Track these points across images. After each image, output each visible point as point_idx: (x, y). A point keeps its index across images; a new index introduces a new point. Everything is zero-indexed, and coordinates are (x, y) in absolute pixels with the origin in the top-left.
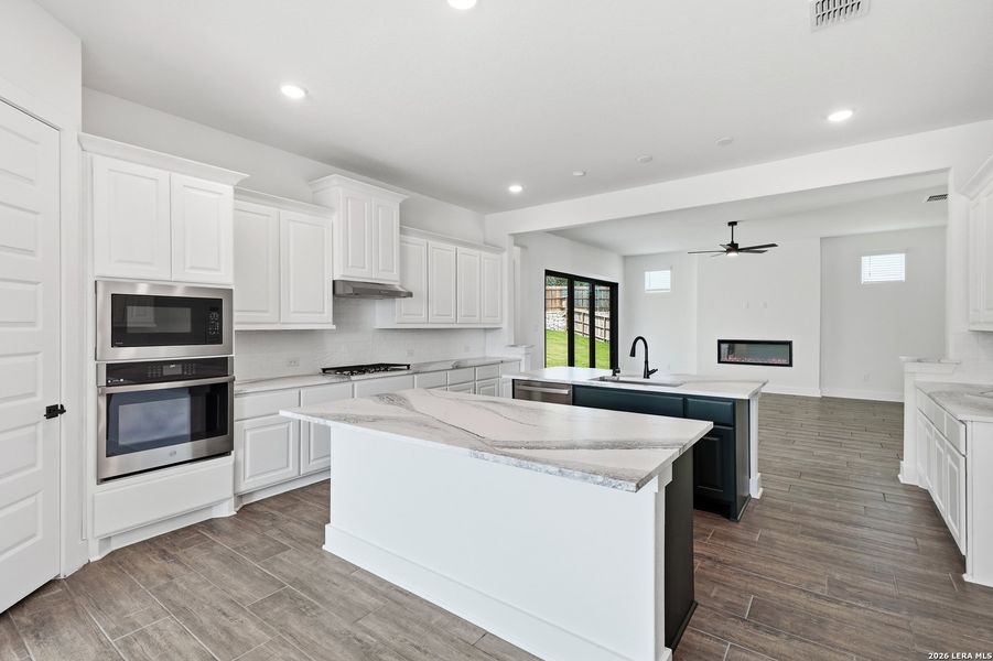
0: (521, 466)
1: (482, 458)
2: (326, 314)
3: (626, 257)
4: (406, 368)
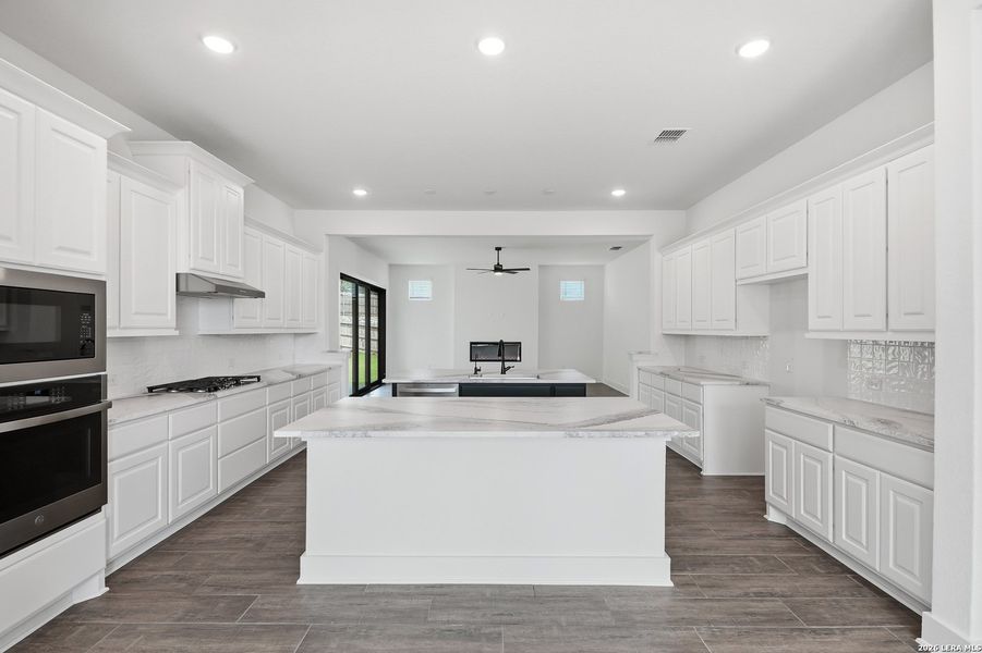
0: (614, 437)
1: (577, 436)
2: (169, 317)
3: (390, 266)
4: (256, 379)
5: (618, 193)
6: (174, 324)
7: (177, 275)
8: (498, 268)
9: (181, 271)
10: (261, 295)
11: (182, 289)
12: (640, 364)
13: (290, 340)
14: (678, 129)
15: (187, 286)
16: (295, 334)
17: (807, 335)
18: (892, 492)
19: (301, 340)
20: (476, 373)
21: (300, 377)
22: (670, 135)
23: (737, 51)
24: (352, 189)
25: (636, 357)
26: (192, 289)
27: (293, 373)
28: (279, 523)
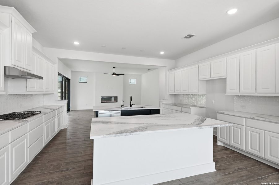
2: (1, 86)
3: (72, 71)
4: (39, 112)
5: (162, 53)
6: (3, 89)
7: (5, 67)
8: (114, 74)
9: (7, 65)
10: (42, 78)
11: (7, 73)
12: (163, 103)
13: (42, 96)
14: (192, 35)
15: (9, 72)
16: (44, 94)
17: (226, 94)
18: (269, 136)
19: (46, 96)
20: (122, 107)
21: (54, 110)
22: (189, 36)
23: (227, 12)
24: (73, 42)
25: (162, 101)
26: (11, 74)
27: (50, 109)
28: (62, 171)
